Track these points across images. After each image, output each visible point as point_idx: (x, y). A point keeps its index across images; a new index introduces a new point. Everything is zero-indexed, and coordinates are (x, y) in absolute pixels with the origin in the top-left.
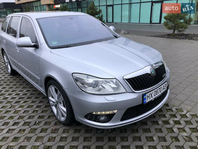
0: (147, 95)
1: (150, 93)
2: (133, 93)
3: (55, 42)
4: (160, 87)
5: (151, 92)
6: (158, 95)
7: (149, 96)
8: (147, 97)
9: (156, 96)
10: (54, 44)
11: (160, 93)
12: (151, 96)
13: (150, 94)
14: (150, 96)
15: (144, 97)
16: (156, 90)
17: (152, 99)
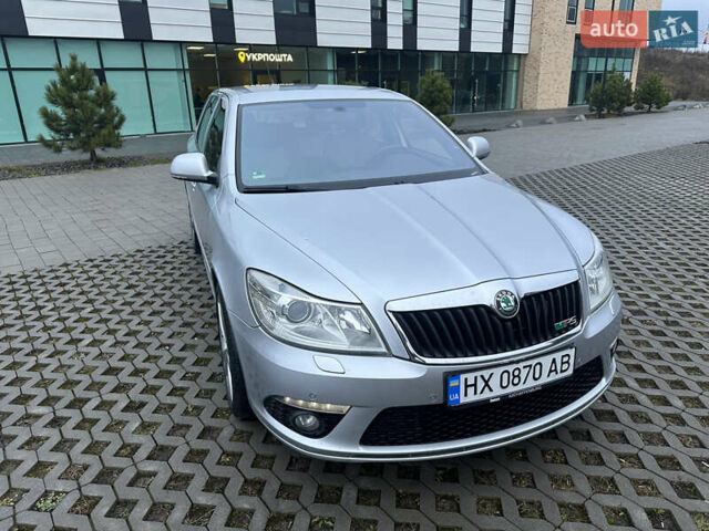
0: (463, 377)
1: (478, 374)
2: (410, 360)
3: (260, 174)
4: (533, 362)
5: (486, 374)
6: (521, 387)
7: (475, 385)
8: (467, 386)
9: (511, 389)
10: (256, 178)
11: (531, 383)
12: (487, 384)
13: (479, 380)
14: (481, 384)
15: (453, 383)
16: (511, 368)
17: (487, 395)
